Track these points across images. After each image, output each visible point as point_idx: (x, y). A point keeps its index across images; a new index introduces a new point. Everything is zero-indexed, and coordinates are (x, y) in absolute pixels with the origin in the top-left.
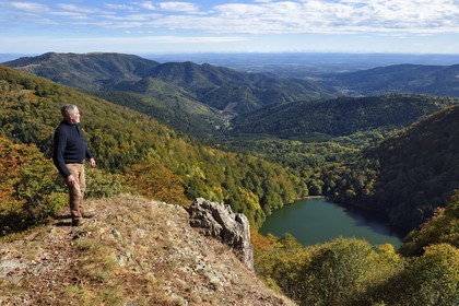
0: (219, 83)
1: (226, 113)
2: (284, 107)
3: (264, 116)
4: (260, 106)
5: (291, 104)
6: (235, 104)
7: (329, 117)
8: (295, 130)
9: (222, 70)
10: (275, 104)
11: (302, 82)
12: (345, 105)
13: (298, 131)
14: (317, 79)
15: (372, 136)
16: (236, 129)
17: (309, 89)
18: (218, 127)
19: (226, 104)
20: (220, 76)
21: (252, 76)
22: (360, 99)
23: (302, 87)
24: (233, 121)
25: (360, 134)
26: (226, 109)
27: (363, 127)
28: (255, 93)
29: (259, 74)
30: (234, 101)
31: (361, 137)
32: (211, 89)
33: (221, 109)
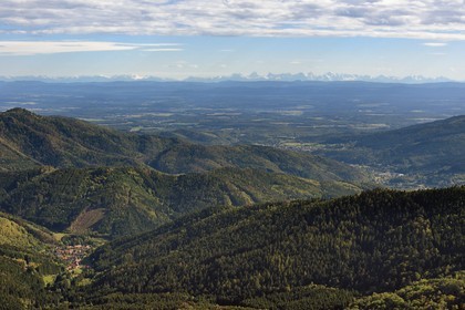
0: (53, 159)
1: (72, 240)
2: (229, 219)
3: (175, 245)
4: (165, 219)
5: (248, 212)
6: (96, 215)
7: (345, 244)
8: (257, 278)
10: (206, 213)
11: (271, 154)
13: (266, 282)
14: (309, 147)
15: (453, 290)
16: (100, 282)
17: (292, 171)
18: (48, 279)
19: (72, 215)
20: (55, 141)
21: (142, 141)
23: (274, 167)
24: (92, 260)
25: (424, 285)
26: (73, 229)
27: (432, 268)
28: (150, 183)
29: (162, 136)
30: (94, 206)
31: (427, 293)
32: (32, 174)
33: (59, 228)
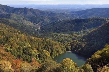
0: (36, 15)
1: (39, 25)
2: (58, 22)
3: (52, 26)
4: (50, 22)
5: (61, 22)
6: (42, 22)
7: (73, 26)
8: (62, 30)
9: (37, 10)
10: (56, 22)
11: (64, 14)
12: (78, 22)
13: (63, 30)
14: (69, 13)
15: (87, 31)
16: (42, 30)
17: (66, 16)
18: (36, 30)
19: (39, 22)
20: (36, 12)
21: (47, 12)
22: (83, 20)
23: (64, 16)
24: (41, 27)
25: (83, 31)
26: (39, 24)
27: (84, 29)
28: (48, 18)
29: (50, 12)
30: (42, 21)
31: (83, 32)
32: (34, 17)
33: (37, 23)
